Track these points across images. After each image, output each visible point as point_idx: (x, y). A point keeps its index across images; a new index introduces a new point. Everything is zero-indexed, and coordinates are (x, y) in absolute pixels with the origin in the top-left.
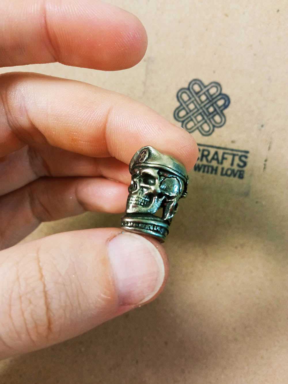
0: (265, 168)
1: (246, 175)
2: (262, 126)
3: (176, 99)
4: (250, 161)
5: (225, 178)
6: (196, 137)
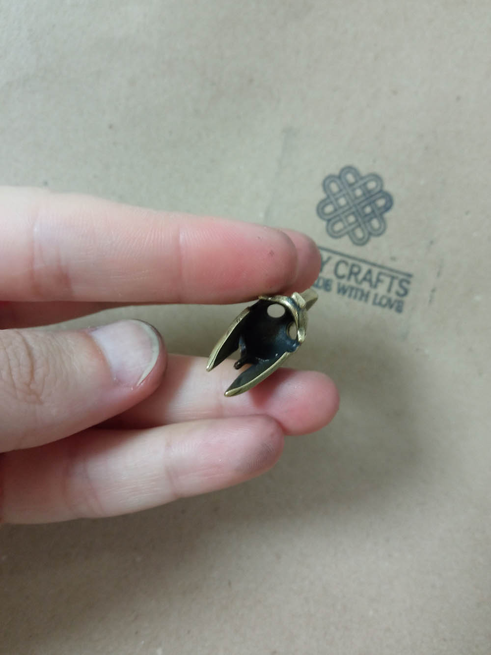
0: (430, 301)
1: (406, 308)
2: (432, 242)
3: (321, 189)
4: (413, 287)
5: (379, 310)
6: (344, 245)
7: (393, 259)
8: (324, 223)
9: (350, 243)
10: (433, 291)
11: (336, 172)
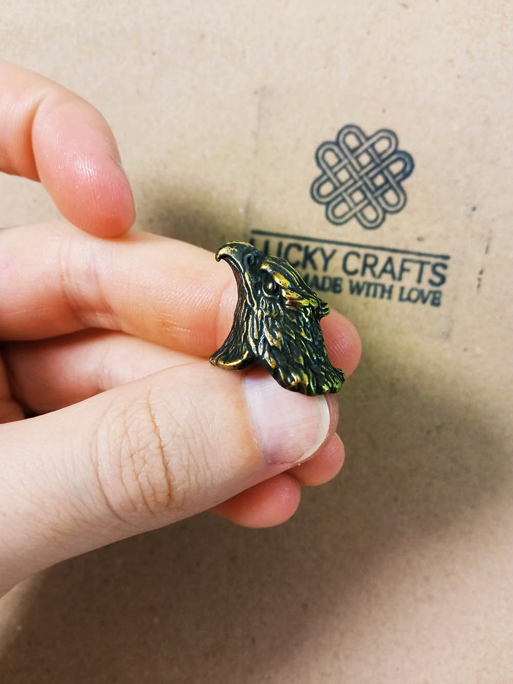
0: (479, 286)
1: (444, 300)
2: (474, 209)
3: (314, 163)
4: (450, 273)
5: (408, 304)
6: (352, 232)
7: (420, 239)
8: (322, 208)
9: (360, 228)
10: (481, 272)
11: (333, 138)
